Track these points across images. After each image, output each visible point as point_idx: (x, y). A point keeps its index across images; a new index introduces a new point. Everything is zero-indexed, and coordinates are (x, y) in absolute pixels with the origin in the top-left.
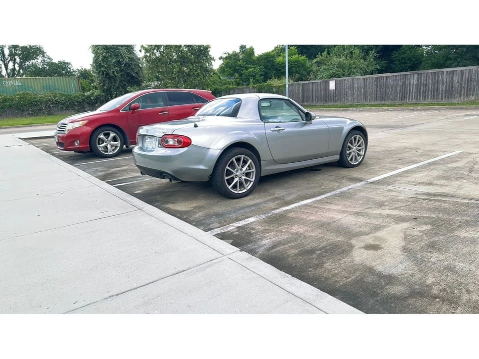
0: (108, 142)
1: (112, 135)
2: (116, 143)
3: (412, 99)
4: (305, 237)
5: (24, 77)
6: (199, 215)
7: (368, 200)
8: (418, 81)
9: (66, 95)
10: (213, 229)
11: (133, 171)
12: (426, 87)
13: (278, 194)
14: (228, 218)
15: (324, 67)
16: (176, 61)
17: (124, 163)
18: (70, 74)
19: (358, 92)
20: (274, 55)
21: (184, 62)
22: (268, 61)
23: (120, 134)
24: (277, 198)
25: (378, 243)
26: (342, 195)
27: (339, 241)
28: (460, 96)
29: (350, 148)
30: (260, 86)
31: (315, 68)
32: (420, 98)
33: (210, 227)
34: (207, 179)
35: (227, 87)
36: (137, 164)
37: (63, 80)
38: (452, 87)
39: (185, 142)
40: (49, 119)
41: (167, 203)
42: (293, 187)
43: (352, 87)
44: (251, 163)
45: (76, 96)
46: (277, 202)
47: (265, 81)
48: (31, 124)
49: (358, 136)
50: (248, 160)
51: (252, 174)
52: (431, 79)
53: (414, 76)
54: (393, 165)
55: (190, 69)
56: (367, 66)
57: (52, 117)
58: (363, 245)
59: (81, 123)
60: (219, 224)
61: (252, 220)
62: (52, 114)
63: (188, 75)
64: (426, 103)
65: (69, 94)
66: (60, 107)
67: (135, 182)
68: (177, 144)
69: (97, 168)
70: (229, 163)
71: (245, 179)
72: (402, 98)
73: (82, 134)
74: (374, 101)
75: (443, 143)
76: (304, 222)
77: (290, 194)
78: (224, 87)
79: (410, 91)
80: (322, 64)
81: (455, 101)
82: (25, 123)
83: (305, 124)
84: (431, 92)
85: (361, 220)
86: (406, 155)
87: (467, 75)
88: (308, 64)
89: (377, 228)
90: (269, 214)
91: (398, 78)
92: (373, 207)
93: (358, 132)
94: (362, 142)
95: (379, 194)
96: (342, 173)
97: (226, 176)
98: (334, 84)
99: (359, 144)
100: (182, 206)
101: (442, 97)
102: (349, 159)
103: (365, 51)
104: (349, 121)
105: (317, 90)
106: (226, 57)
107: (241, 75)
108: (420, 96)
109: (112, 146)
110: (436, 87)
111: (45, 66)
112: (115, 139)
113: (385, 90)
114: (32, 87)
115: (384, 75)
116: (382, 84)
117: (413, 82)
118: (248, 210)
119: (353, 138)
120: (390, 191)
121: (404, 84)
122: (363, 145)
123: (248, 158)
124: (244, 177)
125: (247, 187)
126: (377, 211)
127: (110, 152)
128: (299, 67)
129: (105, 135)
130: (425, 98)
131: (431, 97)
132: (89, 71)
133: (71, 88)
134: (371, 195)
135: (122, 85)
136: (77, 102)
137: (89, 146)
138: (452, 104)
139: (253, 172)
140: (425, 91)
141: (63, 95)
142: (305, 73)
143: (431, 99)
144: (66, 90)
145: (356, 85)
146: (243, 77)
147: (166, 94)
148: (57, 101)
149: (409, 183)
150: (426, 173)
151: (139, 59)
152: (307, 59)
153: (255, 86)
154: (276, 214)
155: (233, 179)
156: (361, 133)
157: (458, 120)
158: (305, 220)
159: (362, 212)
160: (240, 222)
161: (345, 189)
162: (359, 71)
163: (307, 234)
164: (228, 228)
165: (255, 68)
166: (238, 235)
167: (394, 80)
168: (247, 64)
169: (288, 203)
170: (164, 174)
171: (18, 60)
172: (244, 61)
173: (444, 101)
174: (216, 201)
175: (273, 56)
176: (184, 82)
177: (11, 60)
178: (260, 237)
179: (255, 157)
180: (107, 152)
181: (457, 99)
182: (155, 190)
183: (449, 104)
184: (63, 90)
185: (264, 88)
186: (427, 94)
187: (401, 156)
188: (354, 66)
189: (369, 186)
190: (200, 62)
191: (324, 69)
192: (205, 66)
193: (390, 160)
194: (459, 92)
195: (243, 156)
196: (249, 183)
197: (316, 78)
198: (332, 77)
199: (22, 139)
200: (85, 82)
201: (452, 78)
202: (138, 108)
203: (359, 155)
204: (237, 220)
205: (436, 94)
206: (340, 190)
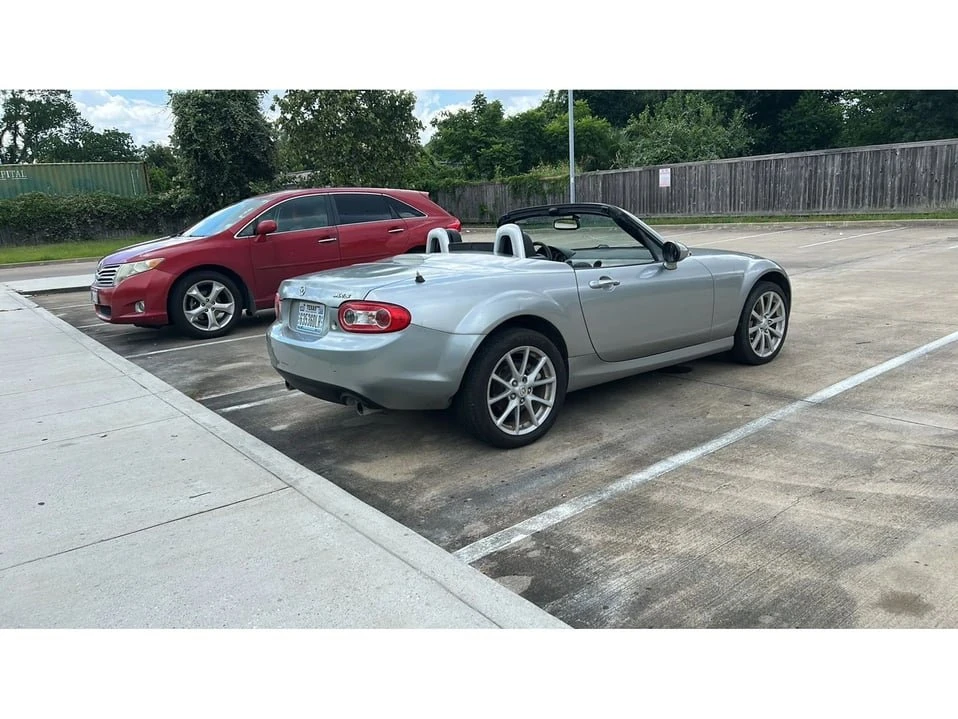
0: (208, 304)
1: (217, 288)
2: (226, 305)
3: (830, 206)
4: (716, 571)
5: (34, 162)
6: (431, 495)
7: (832, 456)
8: (842, 169)
9: (119, 199)
10: (473, 539)
11: (263, 370)
12: (858, 181)
13: (610, 435)
14: (504, 504)
15: (642, 141)
16: (345, 130)
17: (243, 350)
18: (128, 156)
19: (717, 193)
20: (542, 116)
21: (361, 131)
22: (531, 131)
23: (235, 288)
24: (609, 448)
25: (911, 590)
26: (765, 440)
27: (808, 583)
28: (931, 198)
29: (755, 321)
30: (516, 179)
31: (624, 143)
32: (846, 202)
33: (463, 533)
34: (445, 405)
35: (448, 183)
36: (279, 367)
37: (113, 168)
38: (913, 181)
39: (396, 319)
40: (85, 248)
41: (351, 458)
42: (641, 416)
43: (706, 181)
44: (546, 364)
45: (141, 201)
46: (613, 459)
47: (525, 170)
48: (47, 260)
49: (772, 294)
50: (541, 357)
51: (547, 388)
52: (869, 164)
53: (833, 159)
54: (850, 360)
55: (374, 146)
56: (731, 139)
57: (91, 243)
58: (874, 595)
59: (148, 262)
60: (486, 522)
61: (565, 511)
62: (91, 239)
63: (371, 158)
64: (858, 213)
65: (126, 196)
66: (107, 223)
67: (271, 400)
68: (375, 322)
69: (183, 365)
70: (497, 365)
71: (533, 402)
72: (809, 205)
73: (151, 288)
74: (752, 210)
75: (937, 303)
76: (699, 522)
77: (637, 436)
78: (443, 182)
79: (825, 190)
80: (638, 135)
81: (920, 209)
82: (35, 258)
83: (662, 269)
84: (870, 192)
85: (839, 513)
86: (869, 333)
87: (944, 158)
88: (611, 134)
89: (891, 541)
90: (604, 495)
91: (802, 163)
92: (852, 473)
93: (771, 284)
94: (780, 307)
95: (850, 436)
96: (741, 379)
97: (492, 396)
98: (669, 176)
99: (774, 311)
100: (386, 469)
101: (893, 201)
102: (754, 345)
103: (724, 108)
104: (752, 262)
105: (633, 189)
106: (445, 122)
107: (476, 157)
108: (846, 198)
109: (217, 311)
110: (879, 180)
111: (77, 140)
112: (222, 298)
113: (775, 187)
114: (49, 184)
115: (772, 157)
116: (768, 175)
117: (833, 171)
118: (548, 481)
119: (762, 298)
120: (873, 427)
121: (813, 175)
122: (781, 314)
123: (540, 352)
124: (530, 398)
125: (538, 419)
126: (867, 488)
127: (213, 325)
128: (593, 140)
129: (201, 289)
130: (858, 203)
131: (870, 201)
132: (168, 149)
133: (131, 187)
134: (832, 440)
135: (235, 178)
136: (142, 212)
137: (166, 313)
138: (913, 215)
139: (550, 384)
140: (858, 190)
141: (114, 198)
142: (603, 153)
143: (869, 205)
144: (120, 191)
145: (714, 178)
146: (482, 161)
147: (333, 200)
148: (99, 212)
149: (911, 405)
150: (936, 380)
151: (269, 126)
152: (609, 124)
153: (507, 179)
154: (620, 494)
155: (505, 402)
156: (778, 287)
157: (937, 250)
158: (698, 515)
159: (831, 490)
160: (539, 518)
161: (763, 422)
162: (714, 148)
163: (717, 559)
164: (510, 537)
165: (503, 144)
166: (542, 560)
167: (792, 168)
168: (489, 136)
169: (641, 463)
170: (344, 395)
171: (22, 128)
172: (482, 131)
173: (897, 210)
174: (465, 453)
175: (540, 120)
176: (361, 172)
177: (8, 128)
178: (601, 568)
179: (555, 348)
180: (206, 325)
181: (924, 206)
182: (317, 421)
183: (907, 216)
184: (114, 189)
185: (525, 183)
186: (861, 195)
187: (859, 335)
188: (705, 139)
189: (817, 413)
190: (393, 132)
191: (644, 146)
192: (403, 140)
193: (835, 345)
194: (927, 191)
195: (528, 349)
196: (540, 410)
197: (627, 162)
198: (661, 160)
199: (25, 293)
200: (158, 172)
201: (913, 164)
202: (273, 230)
203: (773, 335)
204: (530, 512)
205: (879, 194)
206: (752, 424)
